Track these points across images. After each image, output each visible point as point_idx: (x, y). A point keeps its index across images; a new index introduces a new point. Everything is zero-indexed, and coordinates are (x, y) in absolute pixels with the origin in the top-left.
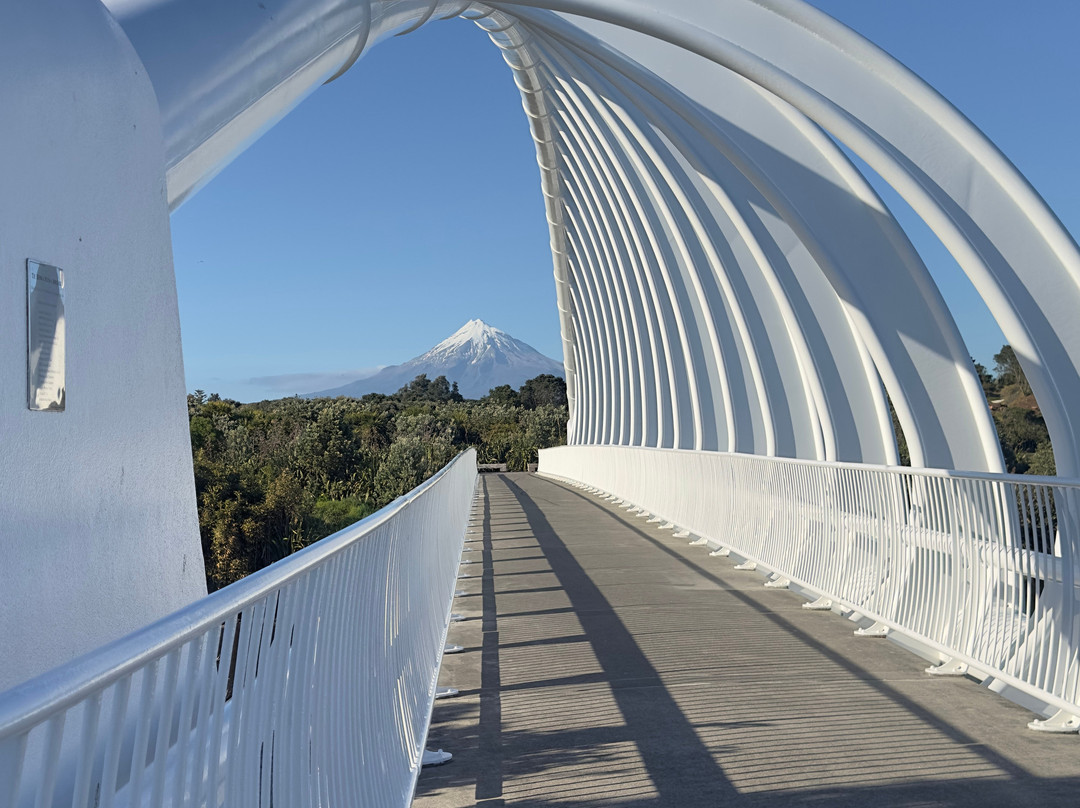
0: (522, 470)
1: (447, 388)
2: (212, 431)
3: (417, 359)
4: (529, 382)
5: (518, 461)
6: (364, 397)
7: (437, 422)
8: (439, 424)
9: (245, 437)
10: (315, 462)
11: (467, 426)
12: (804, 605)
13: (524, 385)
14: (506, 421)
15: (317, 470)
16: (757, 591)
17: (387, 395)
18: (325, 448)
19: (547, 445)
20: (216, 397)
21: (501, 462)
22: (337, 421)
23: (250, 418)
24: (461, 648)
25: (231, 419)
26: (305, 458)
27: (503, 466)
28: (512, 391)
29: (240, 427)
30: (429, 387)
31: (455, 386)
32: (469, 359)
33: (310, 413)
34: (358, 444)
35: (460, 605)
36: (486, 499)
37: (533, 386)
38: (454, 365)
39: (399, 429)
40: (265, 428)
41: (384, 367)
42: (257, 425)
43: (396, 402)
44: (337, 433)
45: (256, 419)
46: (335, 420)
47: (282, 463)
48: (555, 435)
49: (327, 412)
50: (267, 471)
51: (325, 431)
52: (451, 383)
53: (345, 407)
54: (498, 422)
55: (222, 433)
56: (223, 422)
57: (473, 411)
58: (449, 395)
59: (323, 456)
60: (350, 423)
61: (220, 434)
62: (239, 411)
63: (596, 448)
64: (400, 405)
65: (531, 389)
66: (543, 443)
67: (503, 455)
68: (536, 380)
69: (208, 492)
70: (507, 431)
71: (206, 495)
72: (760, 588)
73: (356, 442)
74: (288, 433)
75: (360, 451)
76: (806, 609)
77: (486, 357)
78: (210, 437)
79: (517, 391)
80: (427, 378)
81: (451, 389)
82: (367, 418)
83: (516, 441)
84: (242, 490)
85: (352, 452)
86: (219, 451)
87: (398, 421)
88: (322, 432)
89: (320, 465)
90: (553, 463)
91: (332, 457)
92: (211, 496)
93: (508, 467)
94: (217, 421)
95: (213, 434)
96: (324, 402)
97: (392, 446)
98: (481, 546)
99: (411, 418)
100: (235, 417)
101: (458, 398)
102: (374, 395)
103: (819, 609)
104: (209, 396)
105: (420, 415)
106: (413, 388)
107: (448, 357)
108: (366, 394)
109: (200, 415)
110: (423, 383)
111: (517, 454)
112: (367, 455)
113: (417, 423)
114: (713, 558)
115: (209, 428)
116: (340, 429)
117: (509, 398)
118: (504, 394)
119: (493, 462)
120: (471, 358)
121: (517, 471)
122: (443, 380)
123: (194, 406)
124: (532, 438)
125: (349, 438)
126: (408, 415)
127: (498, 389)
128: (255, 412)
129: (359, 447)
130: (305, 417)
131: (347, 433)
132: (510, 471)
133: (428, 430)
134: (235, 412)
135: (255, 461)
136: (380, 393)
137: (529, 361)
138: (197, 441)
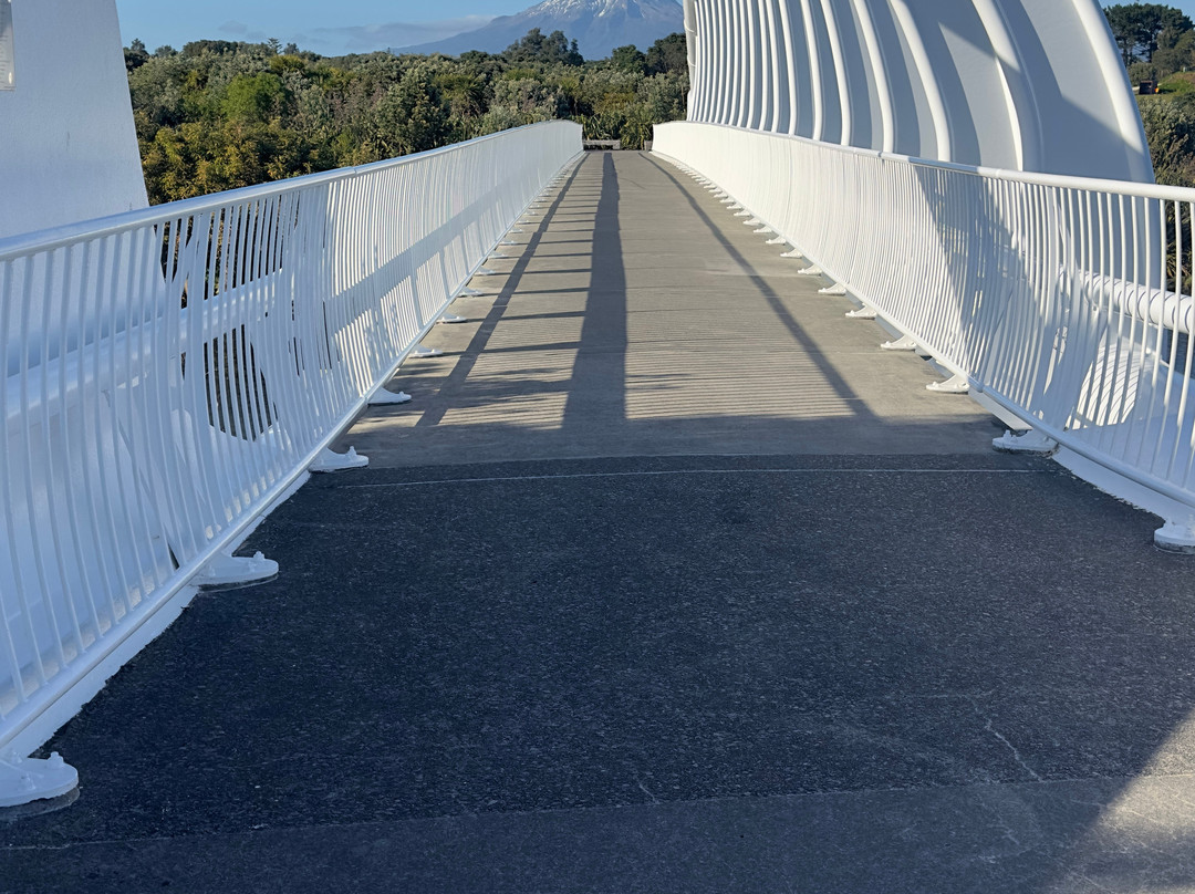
0: (639, 148)
1: (565, 47)
2: (280, 90)
3: (534, 8)
4: (659, 43)
5: (634, 137)
6: (463, 56)
7: (541, 89)
8: (544, 91)
9: (320, 99)
10: (397, 131)
11: (576, 95)
12: (820, 291)
13: (653, 45)
14: (622, 89)
15: (399, 140)
16: (787, 278)
17: (491, 53)
18: (409, 114)
19: (668, 118)
20: (292, 49)
21: (615, 138)
22: (423, 84)
23: (326, 77)
25: (304, 77)
26: (386, 127)
27: (616, 143)
28: (639, 53)
29: (314, 87)
30: (543, 44)
31: (574, 45)
32: (595, 11)
33: (395, 73)
34: (447, 112)
36: (570, 180)
37: (663, 47)
38: (578, 17)
39: (497, 94)
40: (342, 89)
41: (495, 17)
42: (333, 85)
43: (500, 62)
44: (423, 98)
45: (333, 78)
46: (420, 82)
47: (360, 132)
48: (673, 107)
49: (413, 73)
50: (343, 141)
51: (409, 95)
52: (570, 40)
53: (435, 67)
54: (613, 90)
55: (292, 93)
56: (294, 80)
57: (586, 76)
58: (566, 55)
59: (406, 124)
60: (439, 87)
61: (289, 95)
62: (315, 67)
63: (710, 127)
64: (504, 66)
65: (660, 51)
66: (663, 117)
67: (616, 129)
68: (667, 40)
69: (275, 163)
70: (624, 101)
71: (270, 165)
72: (794, 275)
73: (445, 110)
74: (369, 95)
75: (450, 119)
76: (821, 294)
77: (616, 9)
78: (278, 98)
79: (645, 52)
80: (541, 33)
81: (569, 47)
82: (461, 81)
83: (632, 114)
84: (312, 161)
85: (440, 122)
86: (288, 114)
87: (497, 86)
88: (406, 97)
89: (403, 135)
90: (669, 140)
91: (418, 125)
92: (278, 168)
93: (621, 144)
94: (287, 78)
95: (282, 94)
96: (413, 59)
97: (486, 116)
98: (536, 228)
99: (512, 83)
100: (309, 75)
101: (575, 59)
102: (474, 53)
103: (834, 295)
104: (285, 46)
105: (522, 80)
106: (524, 45)
107: (570, 8)
108: (465, 51)
109: (267, 71)
110: (536, 40)
111: (633, 129)
112: (458, 124)
113: (519, 90)
114: (769, 246)
115: (276, 86)
116: (427, 93)
117: (634, 60)
118: (629, 56)
119: (605, 139)
120: (598, 10)
121: (632, 149)
122: (560, 37)
123: (260, 59)
124: (651, 110)
125: (437, 105)
126: (510, 78)
127: (621, 50)
128: (332, 69)
129: (448, 116)
130: (389, 77)
131: (434, 98)
132: (624, 149)
133: (531, 97)
134: (310, 69)
135: (330, 127)
136: (481, 50)
137: (667, 14)
138: (264, 102)
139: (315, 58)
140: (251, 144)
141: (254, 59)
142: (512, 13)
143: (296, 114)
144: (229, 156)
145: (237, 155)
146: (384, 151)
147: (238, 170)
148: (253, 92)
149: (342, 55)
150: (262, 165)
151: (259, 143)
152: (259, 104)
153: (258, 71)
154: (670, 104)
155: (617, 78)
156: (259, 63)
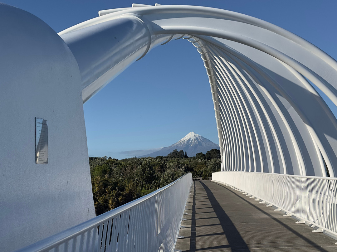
0: (207, 179)
1: (183, 154)
2: (109, 169)
3: (173, 145)
4: (209, 151)
5: (206, 176)
6: (156, 157)
7: (179, 165)
9: (119, 170)
10: (141, 178)
11: (189, 166)
12: (296, 222)
13: (207, 152)
14: (202, 164)
15: (141, 180)
17: (164, 156)
18: (144, 173)
19: (215, 171)
20: (110, 158)
23: (121, 164)
24: (184, 237)
26: (138, 177)
27: (201, 178)
28: (204, 154)
29: (117, 167)
30: (177, 153)
31: (186, 153)
33: (139, 162)
34: (154, 172)
35: (184, 223)
36: (195, 189)
38: (185, 146)
39: (167, 167)
40: (125, 167)
41: (163, 147)
42: (123, 166)
43: (167, 158)
44: (148, 169)
45: (123, 164)
46: (147, 164)
47: (130, 178)
48: (217, 168)
49: (145, 162)
50: (126, 181)
51: (144, 168)
52: (185, 152)
53: (150, 160)
54: (199, 164)
55: (112, 169)
56: (112, 166)
57: (191, 161)
58: (184, 156)
59: (143, 176)
60: (152, 165)
63: (230, 172)
65: (209, 154)
66: (213, 171)
67: (201, 175)
68: (211, 151)
69: (108, 188)
70: (202, 167)
72: (282, 217)
73: (154, 171)
74: (132, 169)
76: (297, 224)
77: (195, 144)
78: (108, 170)
79: (205, 154)
80: (177, 151)
81: (184, 154)
82: (157, 164)
83: (205, 170)
84: (118, 187)
85: (153, 175)
86: (111, 175)
87: (167, 164)
88: (143, 168)
89: (143, 179)
90: (216, 177)
91: (146, 176)
92: (109, 190)
93: (202, 179)
94: (110, 165)
95: (109, 170)
96: (143, 159)
97: (165, 172)
98: (192, 204)
99: (171, 164)
100: (116, 164)
101: (186, 157)
102: (159, 156)
103: (301, 224)
104: (108, 158)
105: (174, 163)
106: (172, 154)
107: (183, 144)
109: (105, 164)
110: (175, 152)
111: (205, 174)
112: (157, 175)
113: (173, 165)
114: (267, 207)
115: (108, 167)
116: (149, 167)
117: (202, 156)
118: (201, 155)
119: (198, 177)
120: (190, 144)
121: (205, 180)
122: (182, 151)
123: (103, 161)
124: (210, 169)
125: (152, 170)
126: (170, 162)
127: (198, 154)
128: (122, 162)
129: (155, 173)
130: (138, 164)
131: (151, 169)
132: (203, 180)
133: (177, 167)
134: (116, 162)
135: (122, 178)
136: (161, 155)
137: (209, 145)
138: (104, 172)
139: (117, 160)
140: (101, 183)
141: (101, 161)
142: (168, 146)
143: (113, 175)
144: (96, 187)
145: (98, 186)
146: (137, 183)
147: (98, 191)
148: (102, 169)
149: (123, 159)
150: (104, 189)
151: (104, 183)
152: (103, 173)
153: (102, 164)
154: (215, 167)
155: (199, 161)
156: (103, 162)
